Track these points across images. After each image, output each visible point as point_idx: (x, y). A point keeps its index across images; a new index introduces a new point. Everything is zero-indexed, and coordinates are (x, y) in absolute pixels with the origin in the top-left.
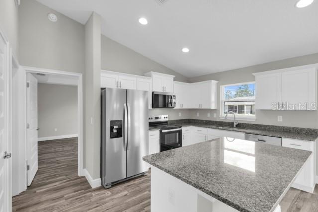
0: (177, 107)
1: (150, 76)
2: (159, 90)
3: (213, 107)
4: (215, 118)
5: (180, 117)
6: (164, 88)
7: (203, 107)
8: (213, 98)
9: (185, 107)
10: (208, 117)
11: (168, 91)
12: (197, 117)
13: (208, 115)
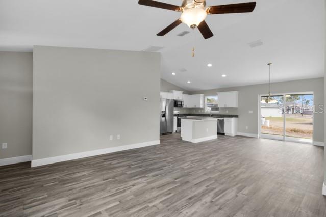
0: (184, 107)
1: (172, 92)
2: (176, 98)
3: (201, 107)
4: (202, 112)
5: (185, 112)
6: (178, 97)
7: (197, 107)
8: (201, 102)
9: (188, 107)
10: (200, 112)
11: (180, 99)
12: (194, 112)
13: (200, 111)
